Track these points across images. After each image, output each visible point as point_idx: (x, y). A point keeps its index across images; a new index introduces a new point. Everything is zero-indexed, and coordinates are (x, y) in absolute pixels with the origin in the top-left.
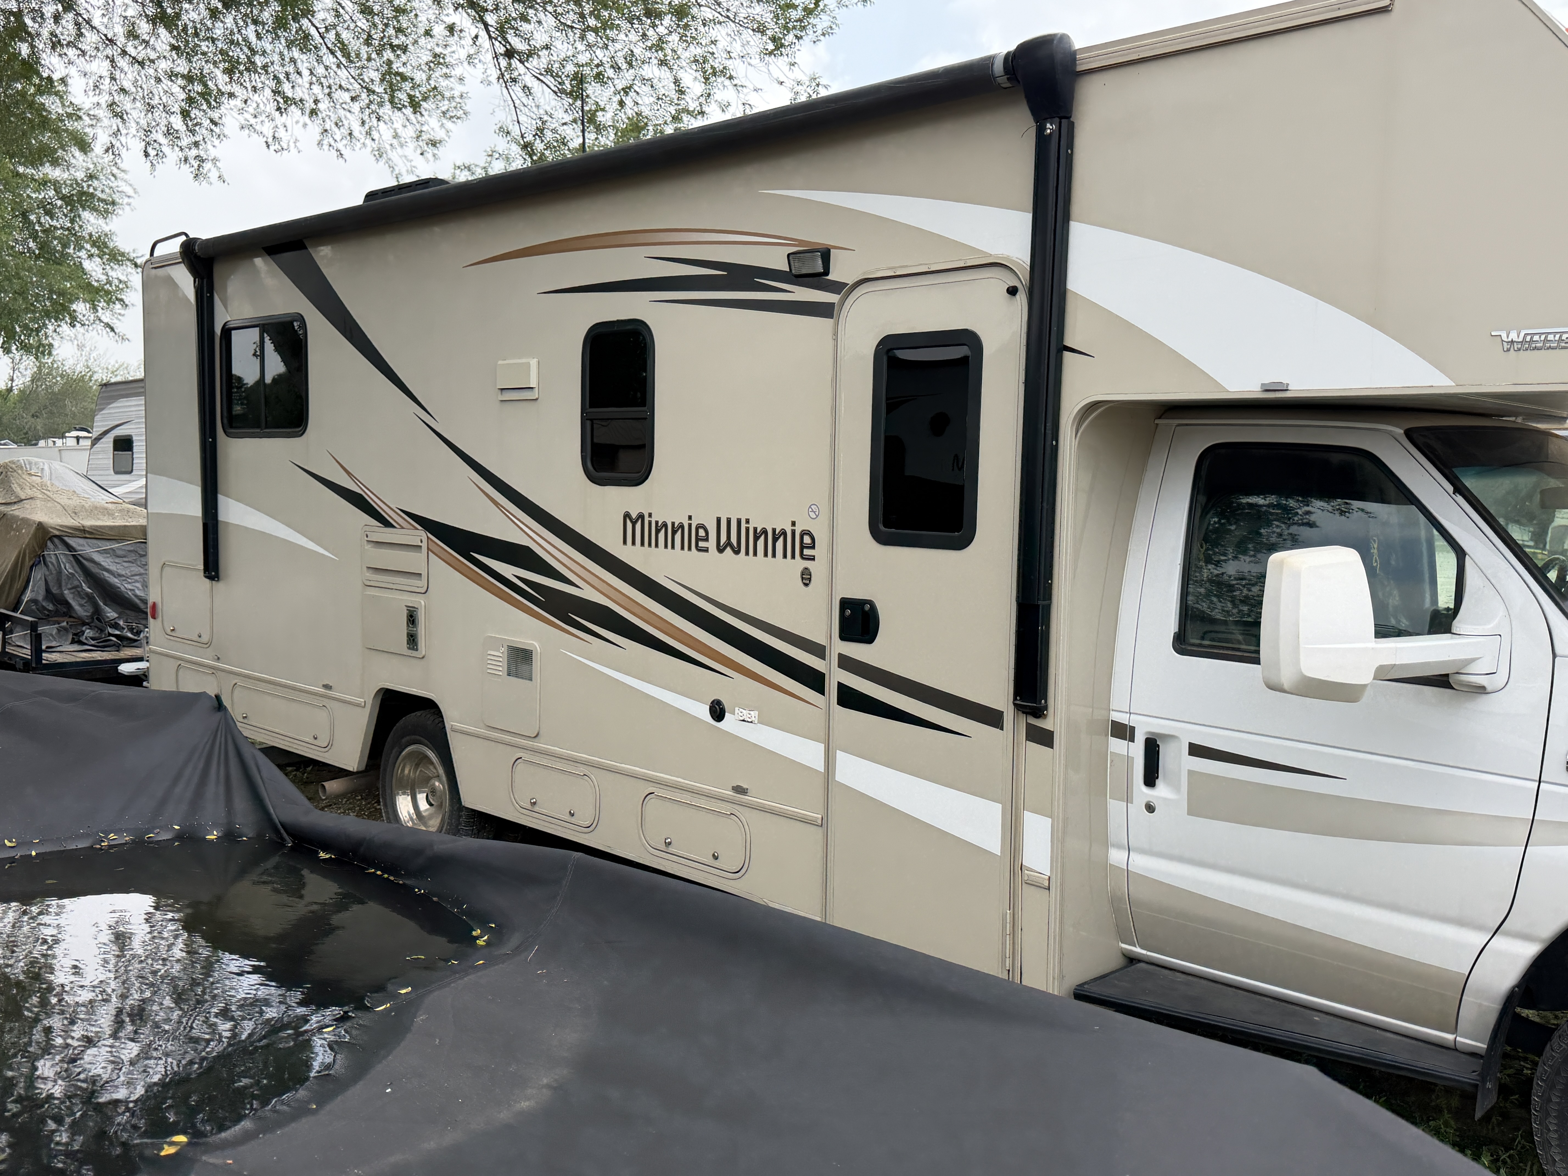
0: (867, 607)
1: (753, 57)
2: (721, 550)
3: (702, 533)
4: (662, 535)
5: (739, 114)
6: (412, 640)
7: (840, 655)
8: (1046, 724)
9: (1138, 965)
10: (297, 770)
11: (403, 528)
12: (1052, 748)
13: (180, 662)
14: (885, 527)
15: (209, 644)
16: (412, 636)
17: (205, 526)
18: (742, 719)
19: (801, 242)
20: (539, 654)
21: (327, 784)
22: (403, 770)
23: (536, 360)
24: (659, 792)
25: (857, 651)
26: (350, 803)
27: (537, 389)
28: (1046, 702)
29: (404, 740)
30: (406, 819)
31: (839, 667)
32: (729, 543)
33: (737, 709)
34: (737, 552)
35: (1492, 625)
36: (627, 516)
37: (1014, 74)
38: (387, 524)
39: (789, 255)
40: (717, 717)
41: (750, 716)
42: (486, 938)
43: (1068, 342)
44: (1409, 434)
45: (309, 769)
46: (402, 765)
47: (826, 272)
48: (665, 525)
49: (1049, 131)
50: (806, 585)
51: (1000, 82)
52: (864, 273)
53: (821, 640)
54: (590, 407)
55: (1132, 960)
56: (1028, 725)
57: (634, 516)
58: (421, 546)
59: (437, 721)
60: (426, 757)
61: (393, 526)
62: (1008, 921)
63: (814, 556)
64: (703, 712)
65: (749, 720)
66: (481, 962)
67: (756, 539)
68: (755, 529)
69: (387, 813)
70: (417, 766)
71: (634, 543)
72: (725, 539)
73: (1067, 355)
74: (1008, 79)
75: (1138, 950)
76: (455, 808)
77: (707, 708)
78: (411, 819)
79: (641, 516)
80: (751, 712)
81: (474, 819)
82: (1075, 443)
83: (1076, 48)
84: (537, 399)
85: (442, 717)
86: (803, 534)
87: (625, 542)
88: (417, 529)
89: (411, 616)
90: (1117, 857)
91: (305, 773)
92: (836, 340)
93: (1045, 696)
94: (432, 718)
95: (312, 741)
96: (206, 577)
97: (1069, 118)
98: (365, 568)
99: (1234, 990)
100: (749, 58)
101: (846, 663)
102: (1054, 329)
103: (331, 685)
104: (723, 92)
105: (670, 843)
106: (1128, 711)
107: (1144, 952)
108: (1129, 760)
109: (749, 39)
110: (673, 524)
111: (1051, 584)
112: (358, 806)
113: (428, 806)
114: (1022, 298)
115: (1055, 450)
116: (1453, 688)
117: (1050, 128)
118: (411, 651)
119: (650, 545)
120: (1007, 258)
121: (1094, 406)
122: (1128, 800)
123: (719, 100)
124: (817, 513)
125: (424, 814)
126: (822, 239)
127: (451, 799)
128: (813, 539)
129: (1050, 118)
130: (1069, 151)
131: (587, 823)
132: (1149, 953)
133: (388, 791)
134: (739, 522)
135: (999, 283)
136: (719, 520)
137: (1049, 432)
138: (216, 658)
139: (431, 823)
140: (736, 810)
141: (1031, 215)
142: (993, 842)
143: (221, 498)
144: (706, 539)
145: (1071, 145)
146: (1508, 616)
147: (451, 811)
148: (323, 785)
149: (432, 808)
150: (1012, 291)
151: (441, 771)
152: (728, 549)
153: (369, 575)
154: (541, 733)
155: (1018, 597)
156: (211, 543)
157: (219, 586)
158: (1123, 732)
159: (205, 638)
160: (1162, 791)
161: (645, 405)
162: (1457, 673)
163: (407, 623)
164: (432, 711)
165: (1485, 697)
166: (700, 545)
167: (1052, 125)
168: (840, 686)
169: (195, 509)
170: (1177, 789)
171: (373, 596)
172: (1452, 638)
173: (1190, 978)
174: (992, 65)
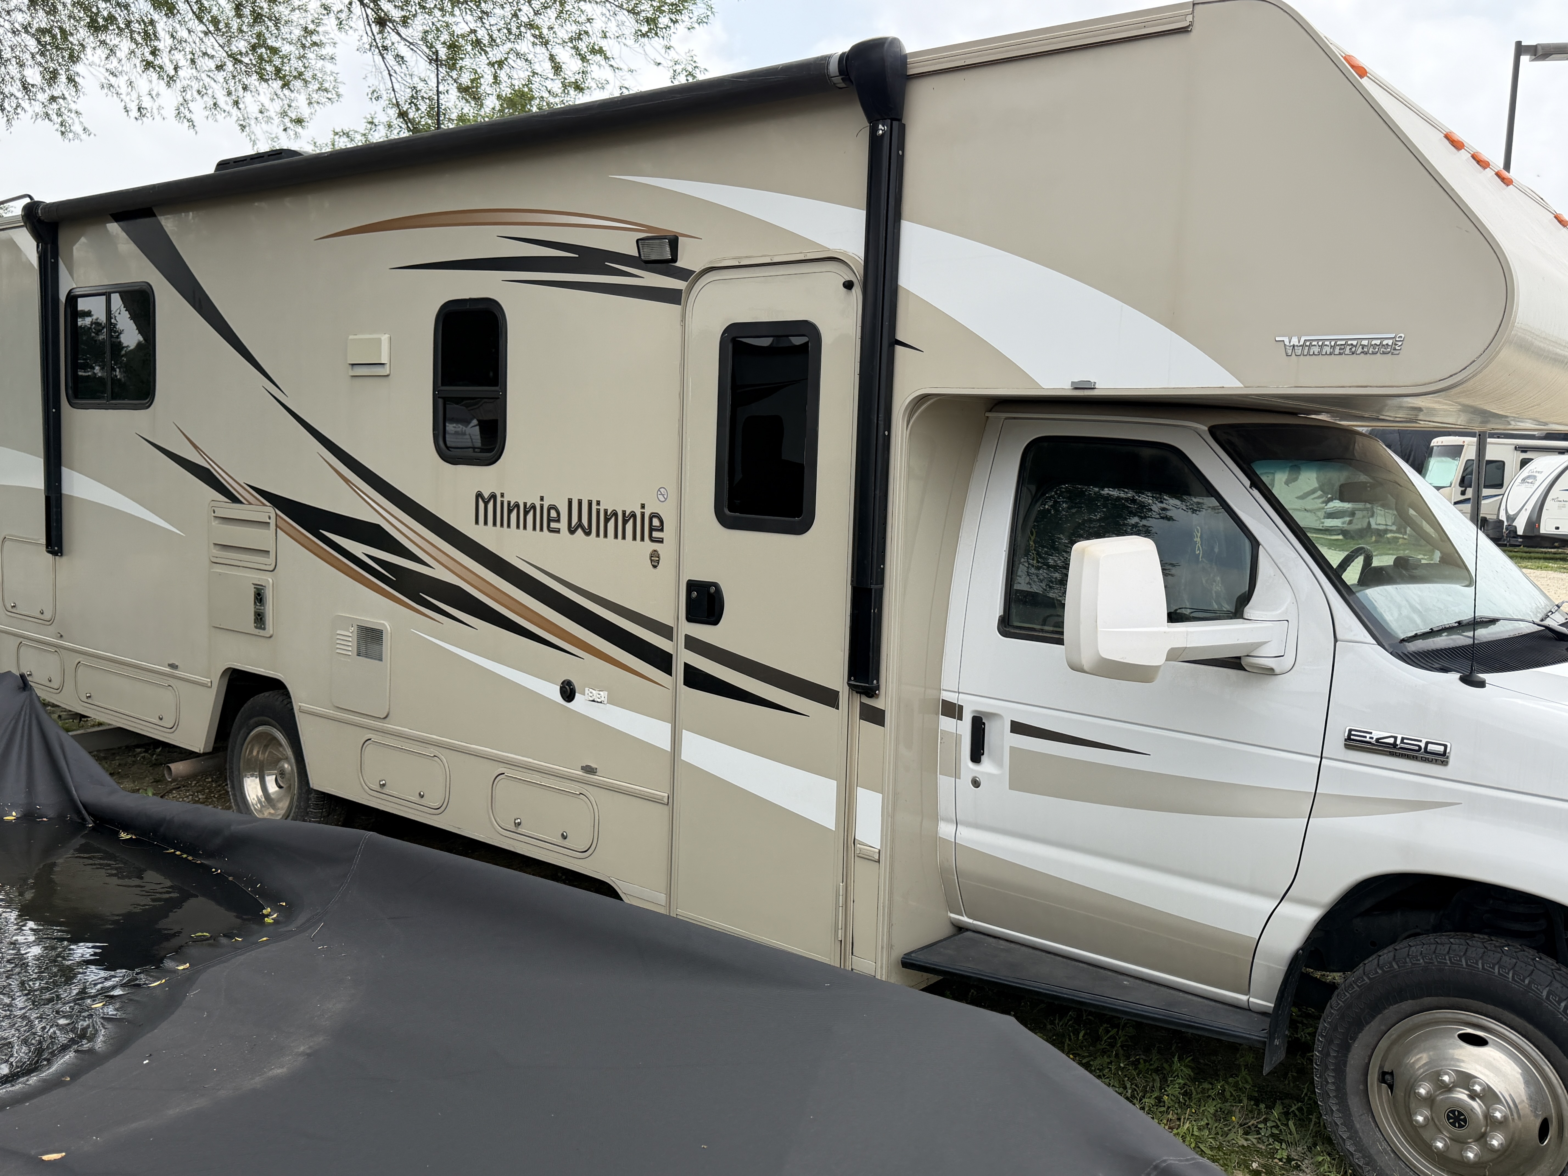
0: (713, 589)
1: (628, 38)
2: (572, 531)
3: (553, 514)
4: (514, 515)
5: (617, 94)
6: (260, 619)
7: (686, 636)
8: (878, 703)
9: (965, 933)
10: (146, 752)
11: (250, 504)
12: (884, 726)
13: (22, 639)
14: (730, 511)
15: (51, 621)
16: (259, 615)
17: (48, 499)
18: (591, 699)
19: (650, 229)
20: (389, 635)
21: (172, 766)
22: (251, 751)
23: (387, 336)
24: (509, 772)
25: (702, 632)
26: (200, 785)
27: (388, 366)
28: (878, 682)
29: (252, 721)
30: (254, 802)
31: (686, 647)
32: (580, 525)
33: (587, 689)
34: (588, 533)
35: (1279, 612)
36: (479, 495)
37: (848, 75)
38: (234, 499)
39: (637, 241)
40: (568, 697)
41: (599, 696)
42: (275, 916)
43: (900, 337)
44: (1213, 431)
45: (158, 750)
46: (249, 746)
47: (674, 259)
48: (517, 505)
49: (881, 132)
50: (655, 567)
51: (835, 82)
52: (711, 262)
53: (669, 621)
54: (443, 385)
55: (960, 929)
56: (862, 704)
57: (486, 496)
58: (269, 523)
59: (285, 702)
60: (274, 739)
61: (241, 502)
62: (841, 894)
63: (663, 539)
64: (553, 692)
65: (599, 700)
66: (265, 939)
67: (607, 520)
68: (606, 511)
69: (234, 795)
70: (266, 747)
71: (486, 523)
72: (577, 521)
73: (899, 349)
74: (842, 79)
75: (965, 919)
76: (304, 791)
77: (557, 689)
78: (259, 801)
79: (493, 496)
80: (601, 692)
81: (324, 801)
82: (906, 434)
83: (907, 52)
84: (388, 376)
85: (290, 697)
86: (653, 516)
87: (477, 522)
88: (264, 505)
89: (259, 594)
90: (946, 830)
91: (154, 754)
92: (684, 326)
93: (877, 676)
94: (280, 699)
95: (157, 721)
96: (48, 552)
97: (900, 120)
98: (212, 545)
99: (1053, 956)
100: (624, 39)
101: (692, 644)
102: (886, 324)
103: (177, 664)
104: (598, 70)
105: (519, 824)
106: (957, 690)
107: (971, 921)
108: (958, 738)
109: (625, 19)
110: (525, 504)
111: (884, 568)
112: (208, 789)
113: (277, 789)
114: (857, 292)
115: (887, 440)
116: (1245, 670)
117: (881, 129)
118: (258, 630)
119: (502, 525)
120: (845, 253)
121: (923, 398)
122: (957, 775)
123: (596, 78)
124: (665, 496)
125: (273, 796)
126: (671, 225)
127: (300, 781)
128: (662, 522)
129: (883, 119)
130: (900, 152)
131: (436, 805)
132: (975, 922)
133: (236, 773)
134: (590, 503)
135: (835, 277)
136: (570, 502)
137: (881, 423)
138: (59, 635)
139: (280, 805)
140: (585, 789)
141: (865, 212)
142: (827, 817)
143: (65, 471)
144: (558, 520)
145: (902, 146)
146: (1295, 603)
147: (300, 794)
148: (169, 767)
149: (281, 790)
150: (848, 285)
151: (289, 752)
152: (580, 530)
153: (215, 551)
154: (391, 714)
155: (852, 581)
156: (53, 517)
157: (62, 561)
158: (952, 710)
159: (48, 615)
160: (987, 767)
161: (497, 385)
162: (1248, 656)
163: (255, 603)
164: (281, 691)
165: (1274, 677)
166: (551, 526)
167: (884, 126)
168: (687, 666)
169: (37, 481)
170: (1000, 764)
171: (220, 574)
172: (1243, 623)
173: (1012, 945)
174: (828, 64)
